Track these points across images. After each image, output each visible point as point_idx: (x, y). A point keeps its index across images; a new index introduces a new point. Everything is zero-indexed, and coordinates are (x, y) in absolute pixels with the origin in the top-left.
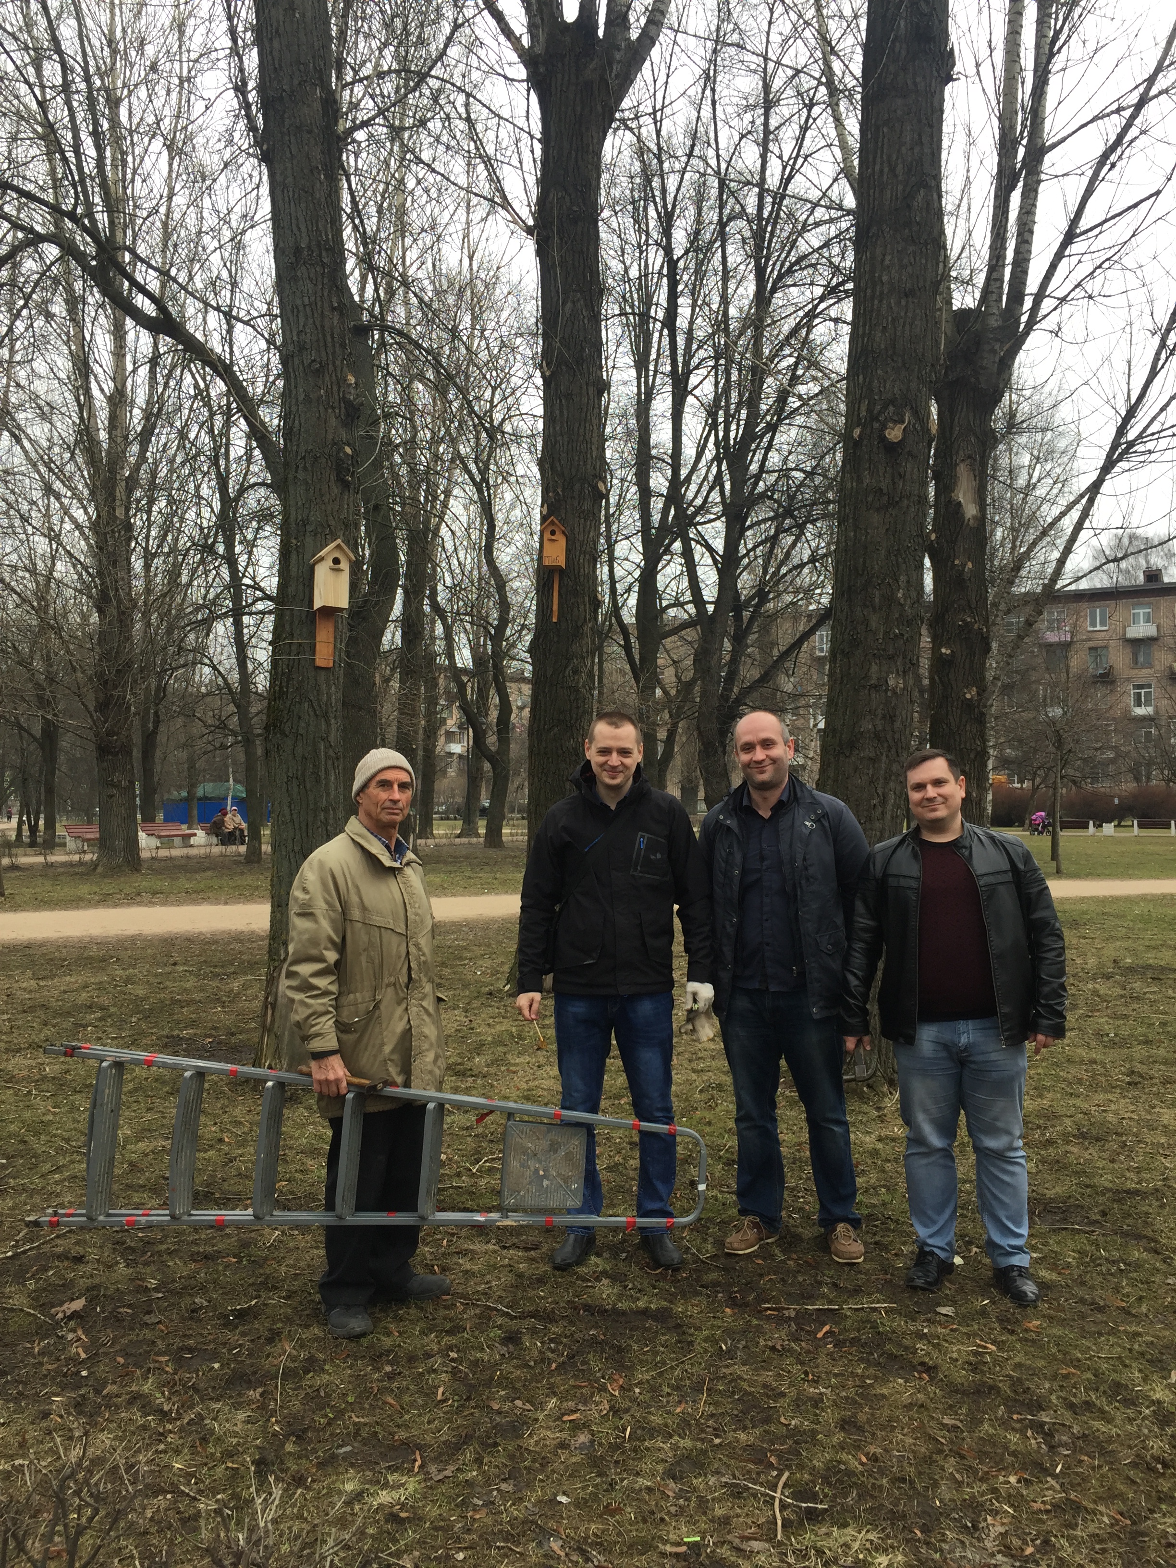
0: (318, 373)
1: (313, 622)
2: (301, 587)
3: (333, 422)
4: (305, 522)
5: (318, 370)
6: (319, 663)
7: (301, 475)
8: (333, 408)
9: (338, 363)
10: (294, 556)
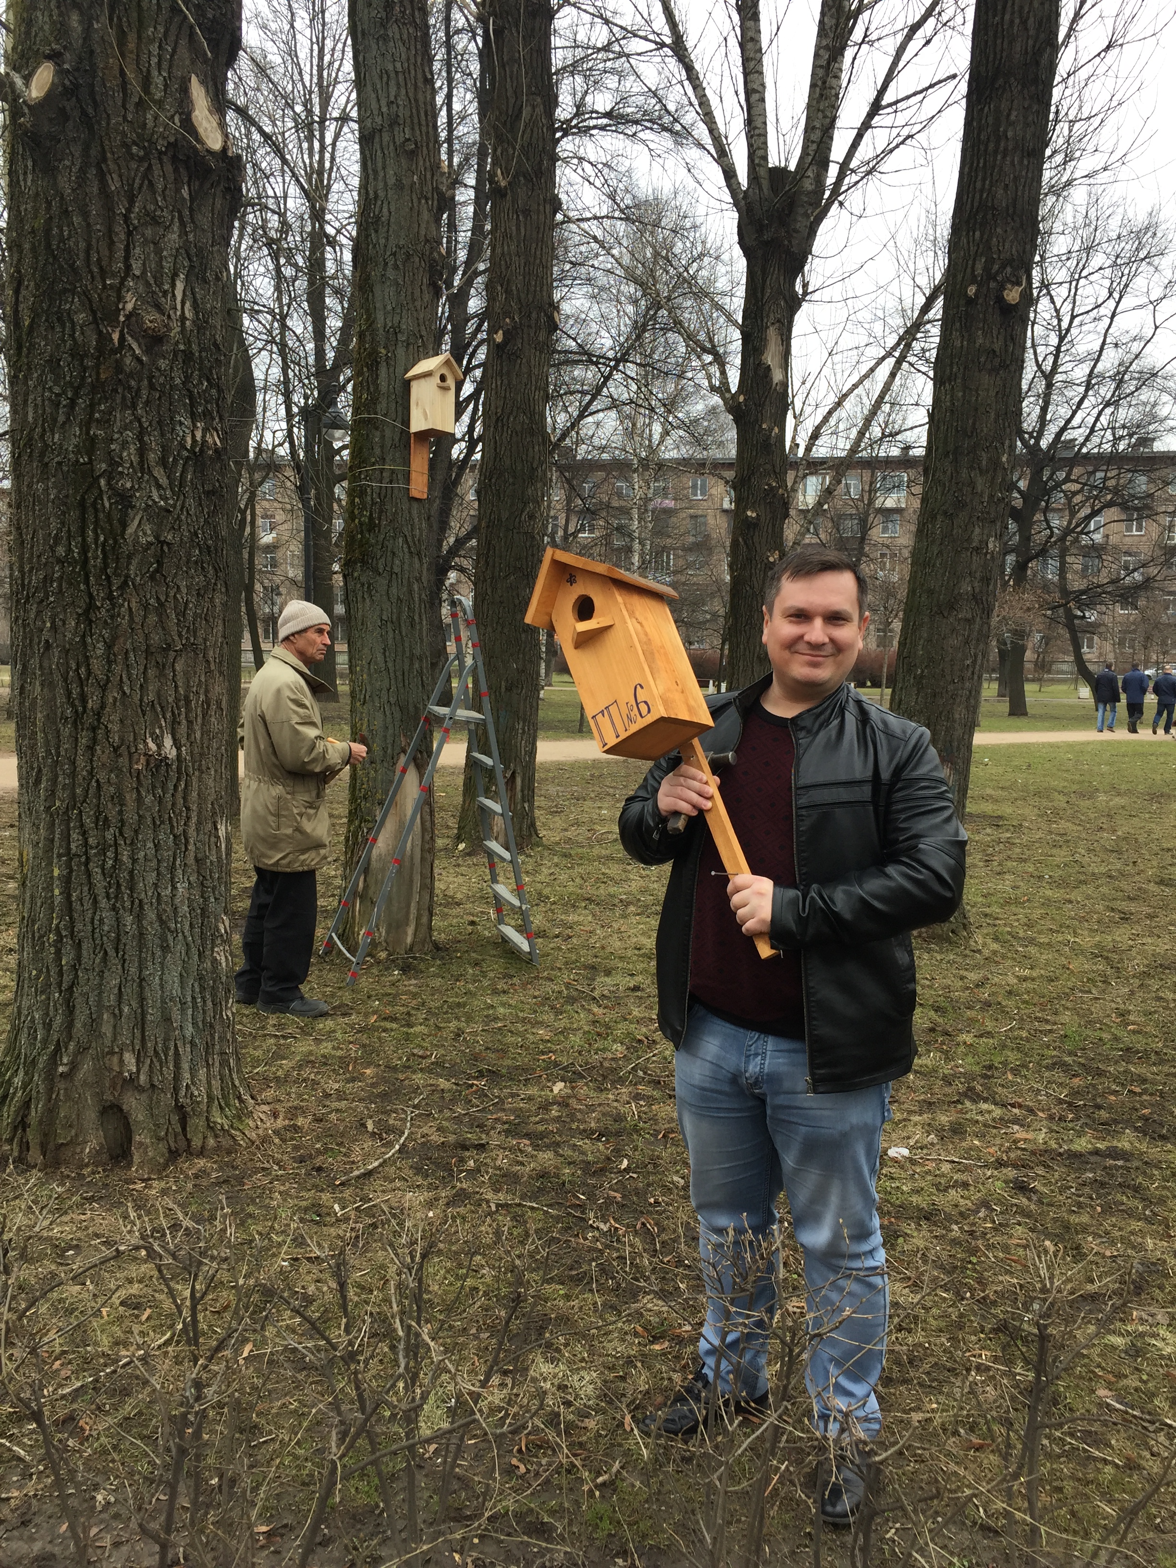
0: (412, 155)
1: (408, 447)
3: (426, 215)
4: (396, 330)
5: (412, 152)
6: (414, 493)
7: (391, 273)
8: (427, 199)
10: (383, 371)
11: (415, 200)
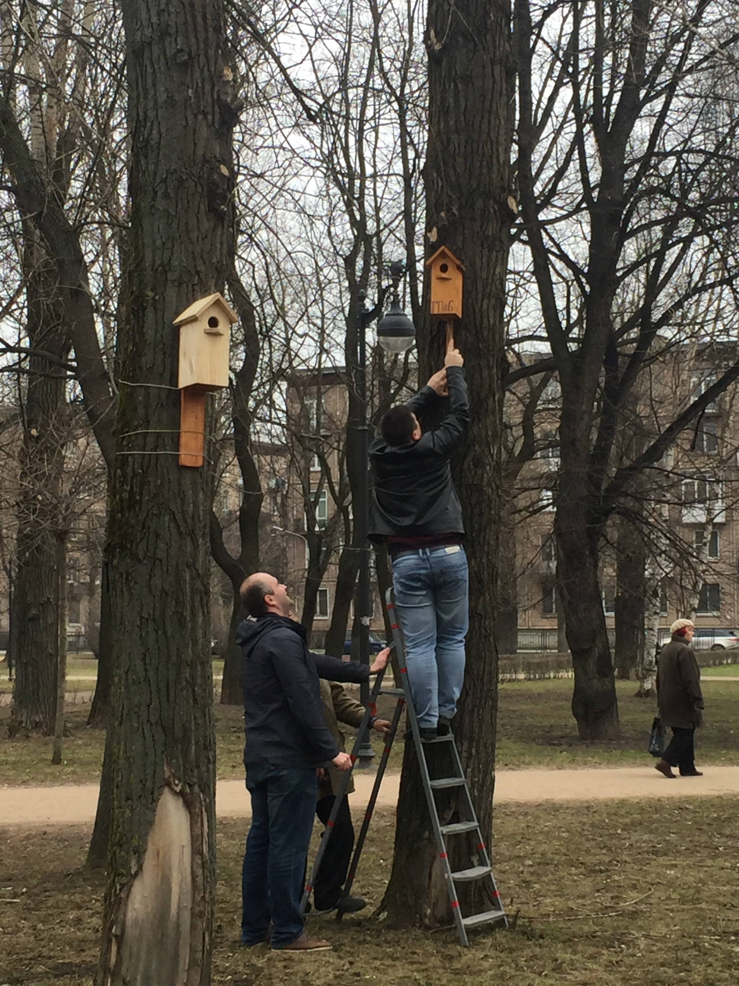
0: (185, 66)
1: (177, 405)
2: (160, 357)
3: (204, 132)
4: (166, 268)
5: (185, 63)
6: (186, 460)
7: (161, 204)
8: (205, 114)
9: (211, 52)
10: (150, 315)
11: (190, 117)
